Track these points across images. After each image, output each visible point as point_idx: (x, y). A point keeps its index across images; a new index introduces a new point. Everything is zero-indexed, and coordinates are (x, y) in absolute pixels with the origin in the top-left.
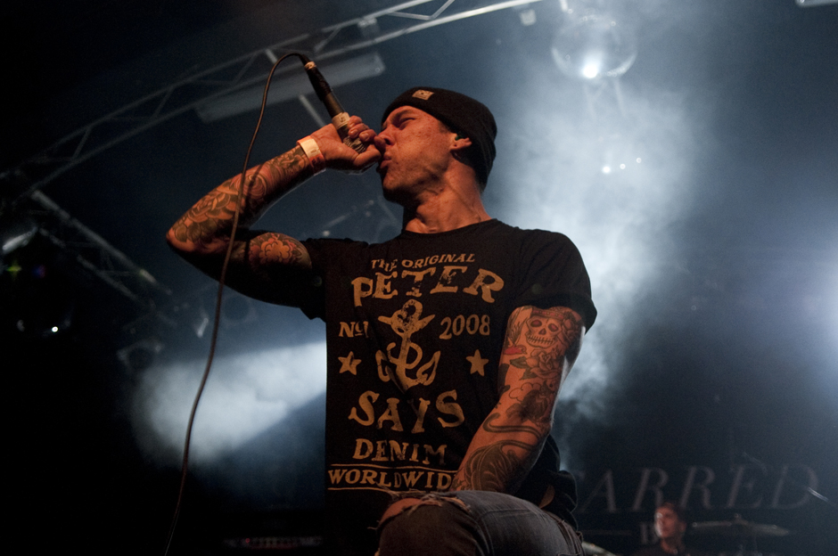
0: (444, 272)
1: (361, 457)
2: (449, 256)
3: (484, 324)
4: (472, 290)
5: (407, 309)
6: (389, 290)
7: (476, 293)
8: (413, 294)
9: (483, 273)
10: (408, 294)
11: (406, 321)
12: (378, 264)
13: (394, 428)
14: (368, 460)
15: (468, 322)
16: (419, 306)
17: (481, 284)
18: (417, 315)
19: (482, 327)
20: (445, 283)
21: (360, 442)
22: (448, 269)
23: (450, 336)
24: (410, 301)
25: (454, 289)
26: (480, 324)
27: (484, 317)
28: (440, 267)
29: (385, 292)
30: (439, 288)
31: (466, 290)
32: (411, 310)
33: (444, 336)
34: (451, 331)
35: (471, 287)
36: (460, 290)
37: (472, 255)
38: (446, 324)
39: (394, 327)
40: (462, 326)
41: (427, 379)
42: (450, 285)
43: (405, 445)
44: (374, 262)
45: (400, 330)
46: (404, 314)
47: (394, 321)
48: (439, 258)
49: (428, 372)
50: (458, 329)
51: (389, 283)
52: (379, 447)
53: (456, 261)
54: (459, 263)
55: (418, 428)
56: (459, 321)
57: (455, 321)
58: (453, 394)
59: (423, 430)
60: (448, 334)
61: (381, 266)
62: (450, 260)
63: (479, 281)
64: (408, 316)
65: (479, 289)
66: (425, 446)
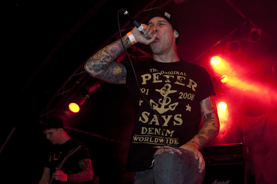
0: (178, 78)
1: (144, 133)
2: (177, 72)
3: (192, 97)
4: (189, 86)
5: (165, 87)
6: (158, 79)
7: (190, 87)
8: (168, 82)
9: (191, 81)
10: (166, 81)
11: (166, 91)
12: (152, 71)
13: (156, 124)
14: (146, 134)
15: (188, 95)
16: (170, 86)
17: (191, 85)
18: (169, 89)
19: (192, 98)
20: (179, 82)
21: (143, 128)
22: (179, 77)
23: (182, 98)
24: (167, 84)
25: (184, 85)
26: (191, 97)
27: (193, 95)
28: (176, 76)
29: (157, 80)
30: (177, 83)
31: (187, 86)
32: (167, 87)
33: (180, 98)
34: (182, 97)
35: (189, 85)
36: (186, 85)
37: (185, 73)
38: (181, 94)
39: (161, 93)
40: (186, 96)
41: (172, 108)
42: (181, 83)
43: (160, 129)
44: (151, 70)
45: (164, 94)
46: (165, 88)
47: (161, 91)
48: (174, 72)
49: (173, 107)
50: (185, 97)
51: (158, 76)
52: (149, 130)
53: (180, 74)
54: (181, 75)
55: (165, 124)
56: (186, 95)
57: (184, 94)
58: (180, 115)
59: (167, 125)
60: (181, 97)
61: (154, 71)
62: (178, 74)
63: (190, 83)
64: (166, 89)
65: (191, 86)
66: (167, 130)
